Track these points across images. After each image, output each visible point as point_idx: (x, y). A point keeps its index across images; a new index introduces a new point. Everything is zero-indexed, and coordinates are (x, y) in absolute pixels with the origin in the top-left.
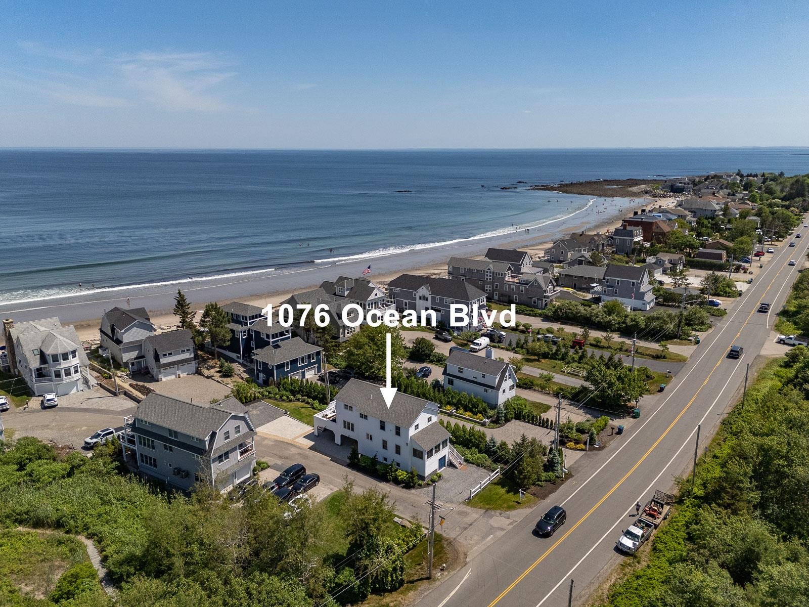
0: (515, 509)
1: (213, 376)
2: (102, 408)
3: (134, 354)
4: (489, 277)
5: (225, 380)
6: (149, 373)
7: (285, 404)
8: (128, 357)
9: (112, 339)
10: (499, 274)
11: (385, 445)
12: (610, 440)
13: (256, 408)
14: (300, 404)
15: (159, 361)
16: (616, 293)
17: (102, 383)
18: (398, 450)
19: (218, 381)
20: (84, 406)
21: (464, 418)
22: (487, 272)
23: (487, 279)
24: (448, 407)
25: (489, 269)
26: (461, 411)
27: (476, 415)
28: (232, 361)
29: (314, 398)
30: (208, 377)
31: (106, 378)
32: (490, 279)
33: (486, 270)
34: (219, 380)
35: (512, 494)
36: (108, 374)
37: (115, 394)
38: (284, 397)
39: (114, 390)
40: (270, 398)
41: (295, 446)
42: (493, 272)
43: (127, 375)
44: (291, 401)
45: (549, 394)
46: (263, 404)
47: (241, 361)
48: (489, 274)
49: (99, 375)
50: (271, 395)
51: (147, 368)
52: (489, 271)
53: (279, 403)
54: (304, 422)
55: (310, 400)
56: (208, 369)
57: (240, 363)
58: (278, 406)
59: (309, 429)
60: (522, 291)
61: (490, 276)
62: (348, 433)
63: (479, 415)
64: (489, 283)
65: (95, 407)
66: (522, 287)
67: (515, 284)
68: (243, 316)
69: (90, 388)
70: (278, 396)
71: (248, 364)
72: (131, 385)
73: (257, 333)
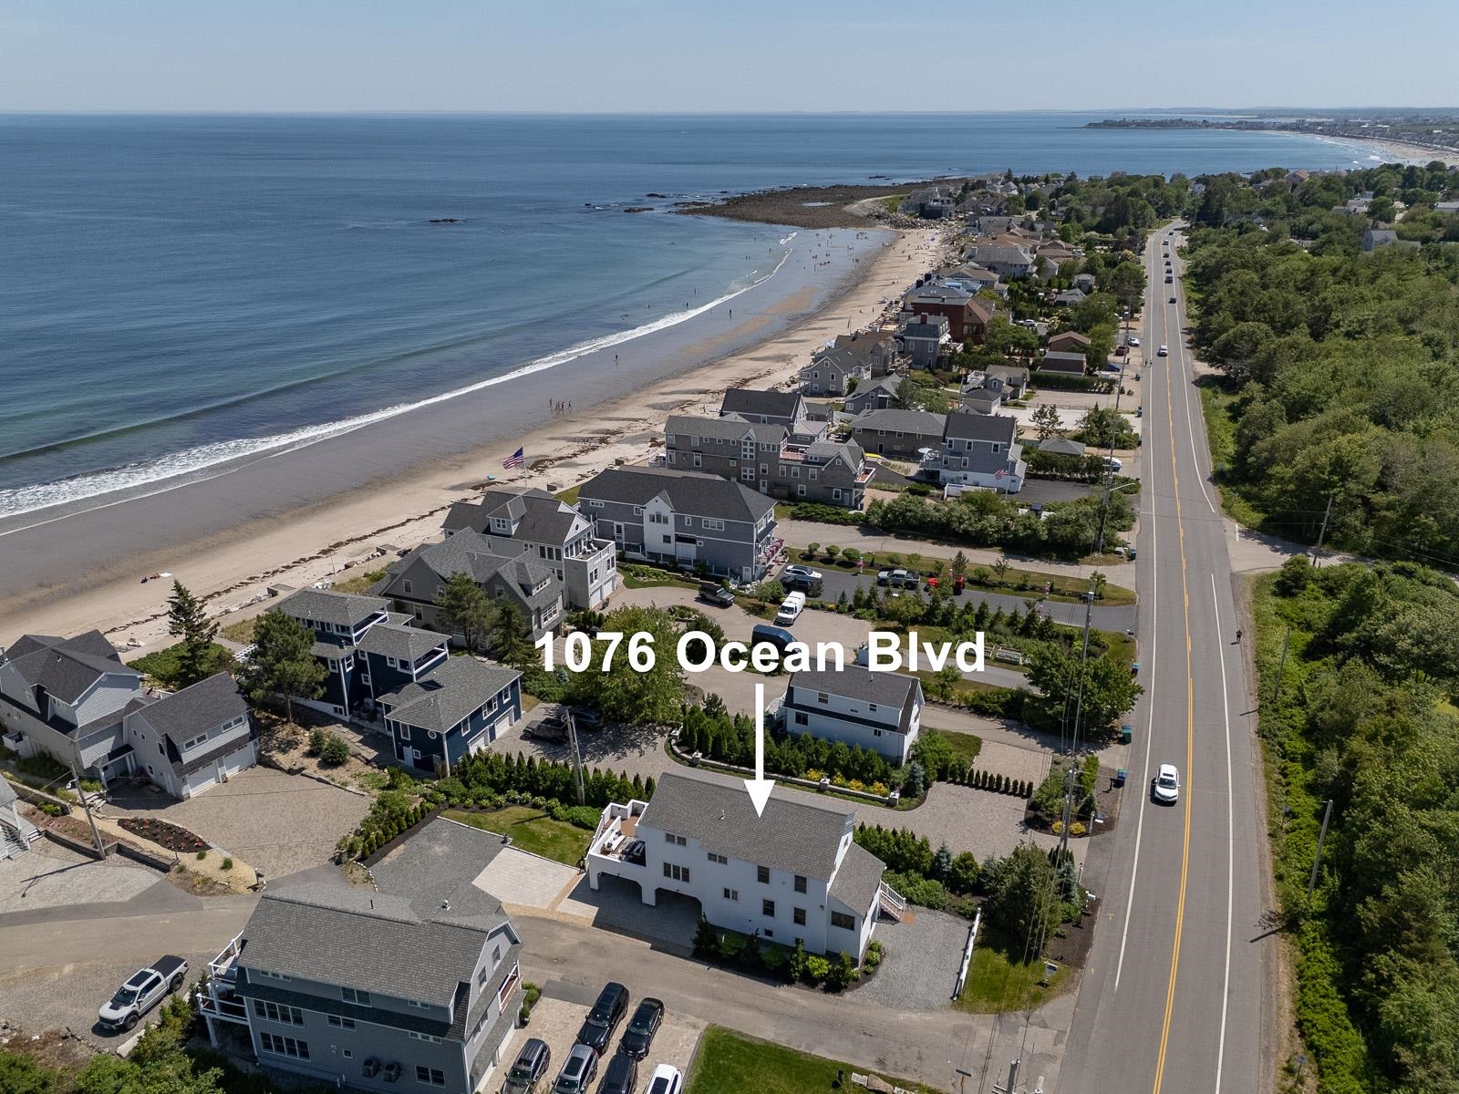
0: (1045, 1002)
1: (303, 769)
2: (84, 901)
3: (106, 746)
4: (748, 453)
5: (334, 773)
6: (149, 782)
7: (493, 816)
8: (93, 755)
9: (42, 717)
10: (768, 446)
11: (769, 908)
12: (1114, 802)
13: (433, 838)
14: (524, 812)
15: (181, 760)
16: (965, 464)
17: (50, 830)
18: (800, 917)
19: (320, 780)
20: (34, 903)
21: (850, 794)
22: (745, 444)
23: (745, 456)
24: (813, 774)
25: (748, 438)
26: (839, 780)
27: (872, 784)
28: (327, 720)
29: (548, 794)
30: (291, 772)
31: (55, 815)
32: (751, 457)
33: (743, 440)
34: (322, 774)
35: (1021, 964)
36: (56, 804)
37: (97, 857)
38: (485, 802)
39: (90, 847)
40: (452, 806)
41: (564, 925)
42: (757, 444)
43: (101, 797)
44: (498, 807)
45: (961, 708)
46: (446, 824)
47: (347, 718)
48: (748, 447)
49: (31, 806)
50: (452, 801)
51: (141, 771)
52: (748, 442)
53: (478, 816)
54: (551, 858)
55: (539, 800)
56: (284, 751)
57: (345, 724)
58: (478, 824)
59: (569, 876)
60: (813, 477)
61: (751, 451)
62: (673, 885)
63: (877, 784)
64: (750, 464)
65: (64, 900)
66: (813, 470)
67: (799, 463)
68: (337, 626)
69: (25, 848)
70: (470, 801)
71: (366, 724)
72: (122, 823)
73: (378, 660)
